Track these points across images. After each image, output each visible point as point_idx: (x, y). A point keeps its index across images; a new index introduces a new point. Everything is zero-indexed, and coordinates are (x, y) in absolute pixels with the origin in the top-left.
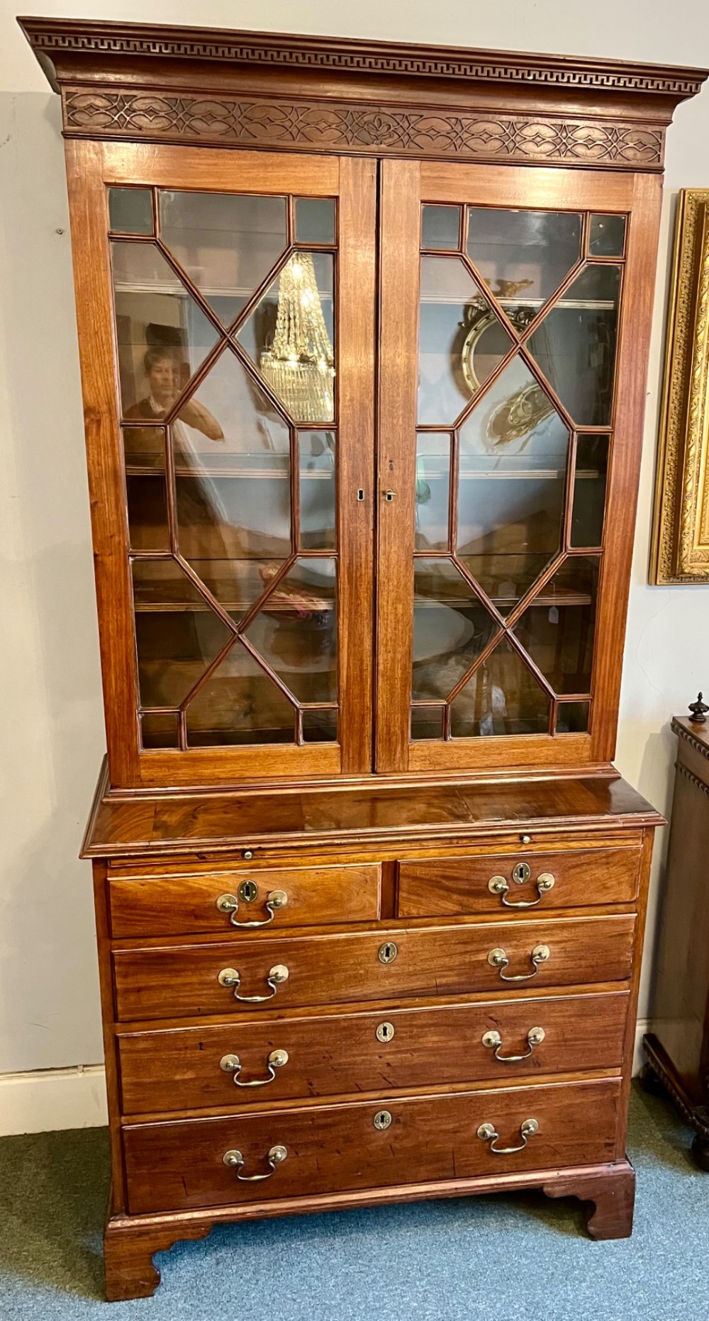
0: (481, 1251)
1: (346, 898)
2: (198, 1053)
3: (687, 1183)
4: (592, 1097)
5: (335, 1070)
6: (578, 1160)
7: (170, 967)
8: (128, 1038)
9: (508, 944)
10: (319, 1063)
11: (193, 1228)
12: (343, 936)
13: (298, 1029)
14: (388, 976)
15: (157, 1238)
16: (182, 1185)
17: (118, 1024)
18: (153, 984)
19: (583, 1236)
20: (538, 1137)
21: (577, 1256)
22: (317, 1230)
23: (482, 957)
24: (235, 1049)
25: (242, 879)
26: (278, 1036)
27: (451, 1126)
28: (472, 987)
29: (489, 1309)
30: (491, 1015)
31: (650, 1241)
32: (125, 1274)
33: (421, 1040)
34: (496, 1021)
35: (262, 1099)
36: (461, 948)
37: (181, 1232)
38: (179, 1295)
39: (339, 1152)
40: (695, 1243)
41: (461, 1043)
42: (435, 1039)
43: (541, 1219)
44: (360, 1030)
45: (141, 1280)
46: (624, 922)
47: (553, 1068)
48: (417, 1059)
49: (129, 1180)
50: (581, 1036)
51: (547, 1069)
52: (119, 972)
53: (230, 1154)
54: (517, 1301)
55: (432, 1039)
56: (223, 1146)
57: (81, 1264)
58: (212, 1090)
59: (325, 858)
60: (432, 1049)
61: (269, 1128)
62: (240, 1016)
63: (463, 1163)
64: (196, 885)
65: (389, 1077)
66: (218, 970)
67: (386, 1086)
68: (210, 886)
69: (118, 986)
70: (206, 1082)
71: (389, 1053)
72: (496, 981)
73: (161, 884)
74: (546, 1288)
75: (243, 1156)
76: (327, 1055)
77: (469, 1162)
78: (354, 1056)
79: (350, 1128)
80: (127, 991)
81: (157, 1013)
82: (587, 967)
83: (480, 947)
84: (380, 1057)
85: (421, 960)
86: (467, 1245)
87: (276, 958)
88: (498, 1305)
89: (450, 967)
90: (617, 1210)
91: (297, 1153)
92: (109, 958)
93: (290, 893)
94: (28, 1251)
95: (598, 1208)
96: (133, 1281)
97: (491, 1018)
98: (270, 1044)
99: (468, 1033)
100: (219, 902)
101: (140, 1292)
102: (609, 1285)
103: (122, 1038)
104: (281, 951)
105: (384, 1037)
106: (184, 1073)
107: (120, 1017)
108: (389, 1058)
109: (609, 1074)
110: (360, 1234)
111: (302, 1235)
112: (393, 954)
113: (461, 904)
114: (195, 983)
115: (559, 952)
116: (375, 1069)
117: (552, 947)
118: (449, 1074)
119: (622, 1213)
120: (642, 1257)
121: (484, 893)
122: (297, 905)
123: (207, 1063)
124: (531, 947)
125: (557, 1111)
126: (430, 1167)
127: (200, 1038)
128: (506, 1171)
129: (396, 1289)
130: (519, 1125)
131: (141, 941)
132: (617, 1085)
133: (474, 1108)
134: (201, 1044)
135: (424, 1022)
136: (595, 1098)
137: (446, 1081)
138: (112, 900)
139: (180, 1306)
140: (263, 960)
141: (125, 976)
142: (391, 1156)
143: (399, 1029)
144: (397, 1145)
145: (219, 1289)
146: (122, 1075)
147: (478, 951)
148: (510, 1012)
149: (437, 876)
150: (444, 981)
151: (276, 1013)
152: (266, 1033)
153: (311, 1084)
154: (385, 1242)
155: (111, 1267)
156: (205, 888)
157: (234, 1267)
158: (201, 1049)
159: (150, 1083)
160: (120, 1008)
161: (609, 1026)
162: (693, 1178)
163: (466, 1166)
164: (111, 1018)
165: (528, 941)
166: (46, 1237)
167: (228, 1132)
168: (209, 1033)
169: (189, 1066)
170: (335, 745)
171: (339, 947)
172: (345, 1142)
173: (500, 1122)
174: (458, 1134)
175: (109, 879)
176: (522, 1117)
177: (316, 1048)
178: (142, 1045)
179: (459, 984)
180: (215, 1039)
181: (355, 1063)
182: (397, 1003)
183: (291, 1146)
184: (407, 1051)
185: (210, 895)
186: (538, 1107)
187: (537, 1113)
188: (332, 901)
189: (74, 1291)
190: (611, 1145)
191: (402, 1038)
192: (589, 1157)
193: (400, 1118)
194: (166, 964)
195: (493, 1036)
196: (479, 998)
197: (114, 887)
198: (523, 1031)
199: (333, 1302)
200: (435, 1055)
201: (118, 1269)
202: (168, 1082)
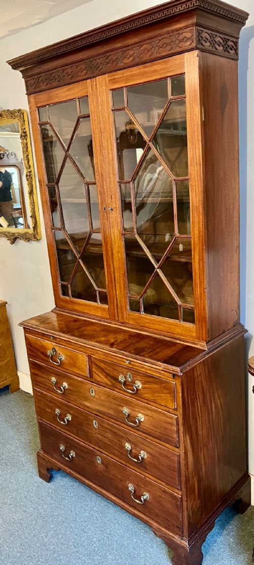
1: (78, 364)
4: (169, 498)
5: (84, 431)
6: (167, 526)
9: (129, 407)
10: (79, 426)
11: (55, 466)
12: (80, 379)
13: (72, 408)
14: (93, 401)
15: (47, 463)
16: (52, 449)
18: (39, 374)
24: (58, 408)
26: (67, 408)
27: (119, 477)
33: (106, 433)
34: (129, 439)
36: (114, 401)
37: (52, 465)
39: (88, 465)
41: (118, 442)
44: (88, 419)
46: (172, 418)
48: (106, 441)
55: (109, 435)
56: (60, 442)
60: (110, 440)
61: (70, 442)
63: (125, 497)
64: (43, 344)
65: (98, 442)
66: (51, 377)
73: (36, 340)
76: (81, 424)
78: (88, 428)
79: (91, 458)
82: (159, 432)
83: (120, 404)
84: (95, 433)
85: (102, 400)
87: (64, 379)
89: (111, 407)
90: (182, 562)
91: (78, 457)
92: (29, 360)
97: (127, 437)
98: (67, 411)
99: (120, 439)
100: (48, 352)
104: (64, 376)
105: (95, 426)
106: (48, 409)
107: (33, 382)
108: (98, 435)
114: (47, 379)
115: (148, 420)
116: (94, 437)
118: (116, 454)
121: (117, 380)
123: (53, 409)
125: (156, 495)
126: (115, 490)
127: (50, 398)
130: (142, 492)
133: (126, 474)
135: (106, 426)
138: (27, 341)
140: (61, 378)
144: (104, 474)
149: (103, 366)
150: (110, 412)
152: (65, 406)
155: (39, 465)
156: (45, 346)
158: (51, 403)
161: (171, 466)
163: (127, 499)
165: (136, 409)
167: (60, 437)
170: (106, 306)
171: (79, 383)
172: (89, 462)
173: (135, 486)
174: (122, 482)
177: (78, 419)
179: (115, 416)
180: (53, 401)
181: (88, 431)
183: (76, 453)
184: (102, 436)
185: (46, 349)
186: (148, 489)
187: (148, 492)
192: (170, 527)
193: (104, 462)
194: (40, 368)
195: (128, 446)
198: (139, 450)
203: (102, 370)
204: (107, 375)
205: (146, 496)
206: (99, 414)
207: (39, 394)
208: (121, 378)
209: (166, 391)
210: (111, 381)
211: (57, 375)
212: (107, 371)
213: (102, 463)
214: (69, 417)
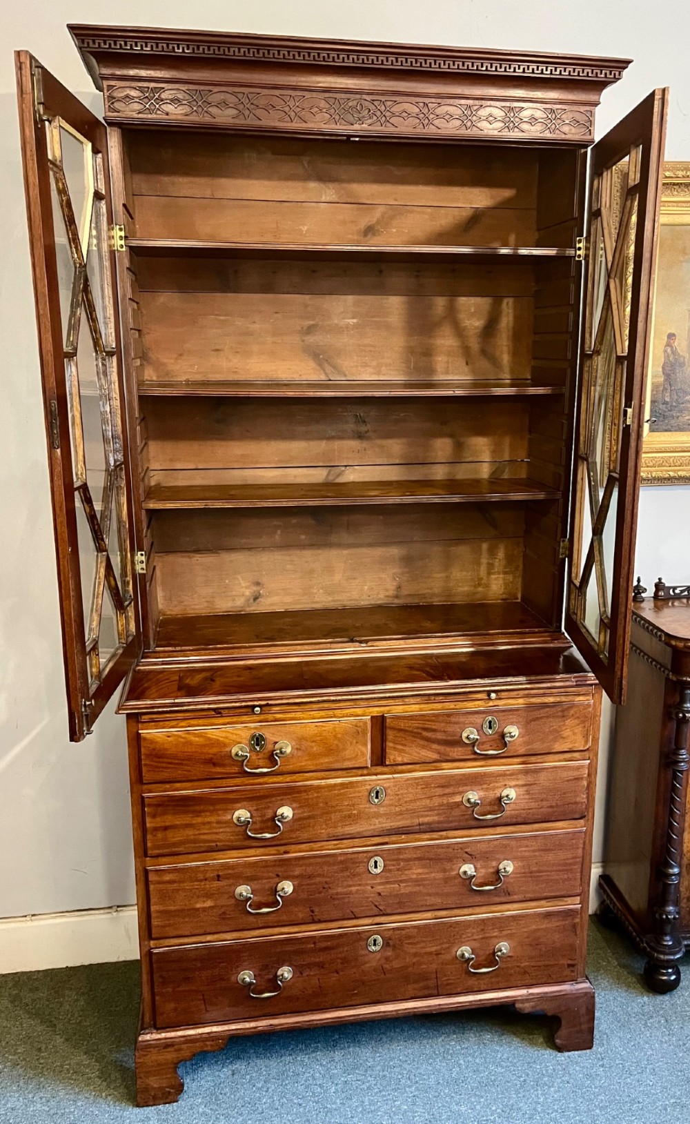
0: (462, 1062)
1: (341, 747)
2: (216, 884)
3: (641, 1003)
4: (555, 923)
5: (333, 899)
6: (545, 980)
7: (191, 808)
8: (157, 871)
9: (480, 787)
10: (320, 893)
11: (213, 1041)
12: (339, 781)
13: (301, 862)
14: (377, 815)
15: (180, 1050)
16: (203, 1002)
17: (148, 859)
18: (178, 823)
19: (551, 1048)
20: (509, 959)
21: (546, 1065)
22: (319, 1045)
23: (458, 799)
24: (248, 880)
25: (253, 731)
26: (283, 869)
27: (434, 949)
28: (450, 825)
29: (470, 1111)
30: (466, 850)
31: (609, 1052)
32: (154, 1082)
33: (407, 872)
34: (471, 855)
35: (271, 925)
36: (439, 791)
37: (202, 1044)
38: (200, 1100)
39: (337, 973)
40: (648, 1053)
41: (440, 875)
42: (420, 871)
43: (515, 1034)
44: (354, 863)
45: (168, 1087)
46: (578, 768)
47: (520, 897)
48: (405, 889)
49: (157, 998)
50: (545, 868)
51: (516, 897)
52: (149, 813)
53: (243, 974)
54: (495, 1103)
55: (416, 871)
56: (238, 967)
57: (115, 1075)
58: (228, 916)
59: (322, 713)
60: (416, 880)
61: (278, 950)
62: (252, 852)
63: (445, 983)
64: (214, 737)
65: (380, 905)
66: (233, 811)
67: (377, 913)
68: (226, 738)
69: (148, 825)
70: (223, 910)
71: (380, 884)
72: (471, 820)
73: (184, 736)
74: (519, 1093)
75: (255, 976)
76: (326, 886)
77: (449, 982)
78: (351, 886)
79: (347, 951)
80: (156, 829)
81: (181, 849)
82: (548, 807)
83: (456, 790)
84: (372, 887)
85: (406, 802)
86: (449, 1057)
87: (282, 800)
88: (478, 1107)
89: (430, 807)
90: (580, 1024)
91: (301, 973)
92: (140, 800)
93: (294, 743)
94: (69, 1064)
95: (564, 1022)
96: (160, 1088)
97: (466, 853)
98: (278, 876)
99: (448, 866)
100: (234, 752)
101: (167, 1098)
102: (574, 1089)
103: (151, 871)
104: (285, 794)
105: (375, 870)
106: (204, 902)
107: (150, 852)
108: (379, 888)
109: (569, 902)
110: (357, 1048)
111: (306, 1050)
112: (382, 796)
113: (439, 753)
114: (213, 822)
115: (523, 795)
116: (367, 898)
117: (517, 790)
118: (431, 903)
119: (585, 1027)
120: (602, 1066)
121: (458, 742)
122: (300, 753)
123: (224, 893)
124: (500, 790)
125: (526, 935)
126: (416, 986)
127: (218, 870)
128: (482, 989)
129: (389, 1095)
130: (493, 947)
131: (168, 786)
132: (577, 912)
133: (454, 933)
134: (218, 876)
135: (409, 856)
136: (558, 924)
137: (429, 908)
138: (143, 750)
139: (201, 1110)
140: (270, 802)
141: (154, 816)
142: (382, 976)
143: (388, 862)
144: (387, 966)
145: (235, 1096)
146: (151, 903)
147: (454, 794)
148: (483, 847)
149: (418, 728)
150: (426, 820)
151: (282, 849)
152: (274, 866)
153: (312, 911)
154: (378, 1055)
155: (142, 1075)
156: (221, 739)
157: (248, 1077)
158: (218, 880)
159: (175, 911)
160: (149, 845)
161: (568, 859)
162: (645, 999)
163: (448, 984)
164: (142, 852)
165: (497, 785)
166: (85, 1053)
167: (242, 955)
168: (226, 866)
169: (208, 895)
171: (335, 790)
172: (342, 963)
173: (476, 945)
174: (440, 956)
175: (140, 732)
176: (496, 940)
177: (318, 879)
178: (167, 877)
179: (439, 822)
180: (230, 872)
181: (351, 893)
182: (386, 839)
183: (295, 966)
184: (394, 882)
185: (225, 745)
186: (509, 932)
188: (330, 751)
189: (109, 1098)
190: (573, 966)
191: (390, 871)
192: (554, 977)
193: (390, 941)
194: (189, 806)
195: (469, 868)
196: (456, 835)
197: (145, 739)
198: (494, 864)
199: (334, 1106)
200: (419, 885)
201: (147, 1078)
202: (190, 909)
214: (288, 888)
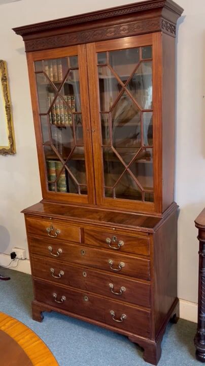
2: (46, 266)
5: (74, 281)
7: (39, 242)
9: (113, 259)
11: (47, 309)
12: (73, 245)
13: (65, 267)
15: (41, 308)
18: (36, 245)
20: (126, 321)
24: (53, 267)
25: (51, 225)
27: (103, 307)
28: (105, 268)
30: (111, 278)
32: (36, 314)
33: (94, 280)
36: (101, 256)
37: (45, 309)
39: (77, 304)
41: (103, 284)
42: (97, 280)
44: (79, 272)
46: (146, 262)
48: (93, 285)
56: (53, 291)
58: (49, 276)
60: (96, 283)
63: (107, 320)
65: (87, 287)
66: (48, 246)
67: (86, 290)
70: (48, 274)
71: (86, 280)
76: (72, 276)
78: (78, 278)
79: (79, 298)
80: (32, 246)
81: (37, 253)
85: (91, 257)
89: (99, 261)
92: (28, 237)
93: (61, 231)
95: (145, 351)
96: (37, 317)
98: (60, 268)
101: (39, 320)
104: (60, 245)
106: (44, 270)
107: (31, 252)
108: (86, 282)
109: (146, 309)
112: (85, 253)
114: (44, 248)
116: (83, 284)
118: (101, 292)
119: (153, 357)
121: (105, 242)
123: (48, 269)
126: (99, 317)
128: (118, 327)
130: (121, 314)
131: (34, 235)
132: (149, 314)
134: (46, 263)
135: (94, 275)
136: (142, 315)
137: (101, 294)
142: (90, 310)
143: (88, 275)
144: (90, 307)
149: (93, 234)
150: (98, 265)
151: (61, 261)
153: (70, 282)
155: (33, 311)
159: (38, 270)
161: (144, 293)
165: (118, 259)
168: (47, 261)
170: (87, 196)
172: (78, 301)
173: (115, 311)
175: (27, 218)
176: (121, 312)
177: (70, 273)
179: (102, 267)
180: (49, 263)
183: (66, 297)
184: (90, 281)
187: (126, 313)
190: (149, 333)
191: (89, 277)
192: (142, 334)
195: (111, 285)
196: (107, 272)
197: (28, 221)
198: (119, 286)
200: (97, 285)
201: (34, 313)
203: (92, 236)
204: (96, 239)
205: (124, 316)
206: (88, 267)
207: (36, 260)
208: (108, 240)
209: (143, 245)
210: (99, 243)
211: (53, 244)
212: (97, 237)
213: (89, 300)
214: (62, 273)
